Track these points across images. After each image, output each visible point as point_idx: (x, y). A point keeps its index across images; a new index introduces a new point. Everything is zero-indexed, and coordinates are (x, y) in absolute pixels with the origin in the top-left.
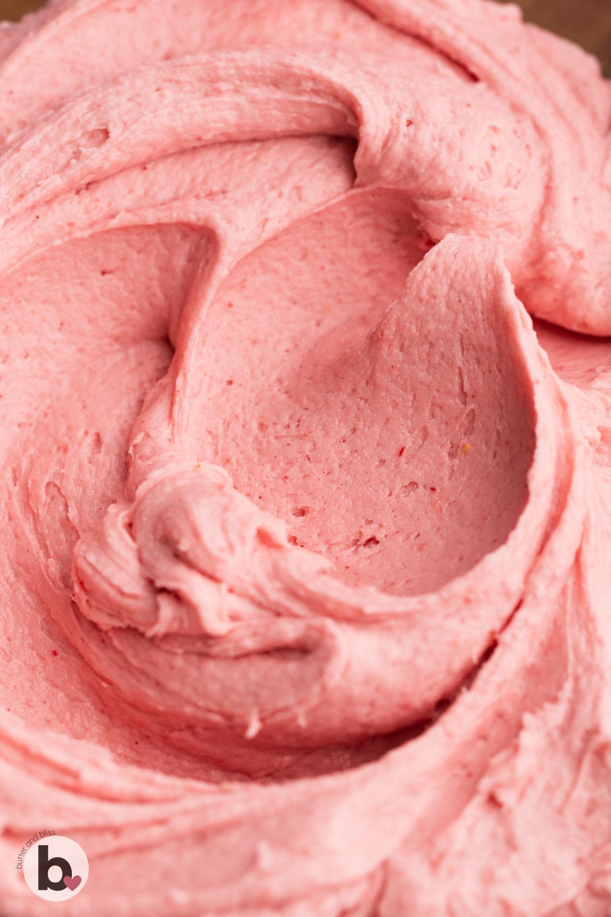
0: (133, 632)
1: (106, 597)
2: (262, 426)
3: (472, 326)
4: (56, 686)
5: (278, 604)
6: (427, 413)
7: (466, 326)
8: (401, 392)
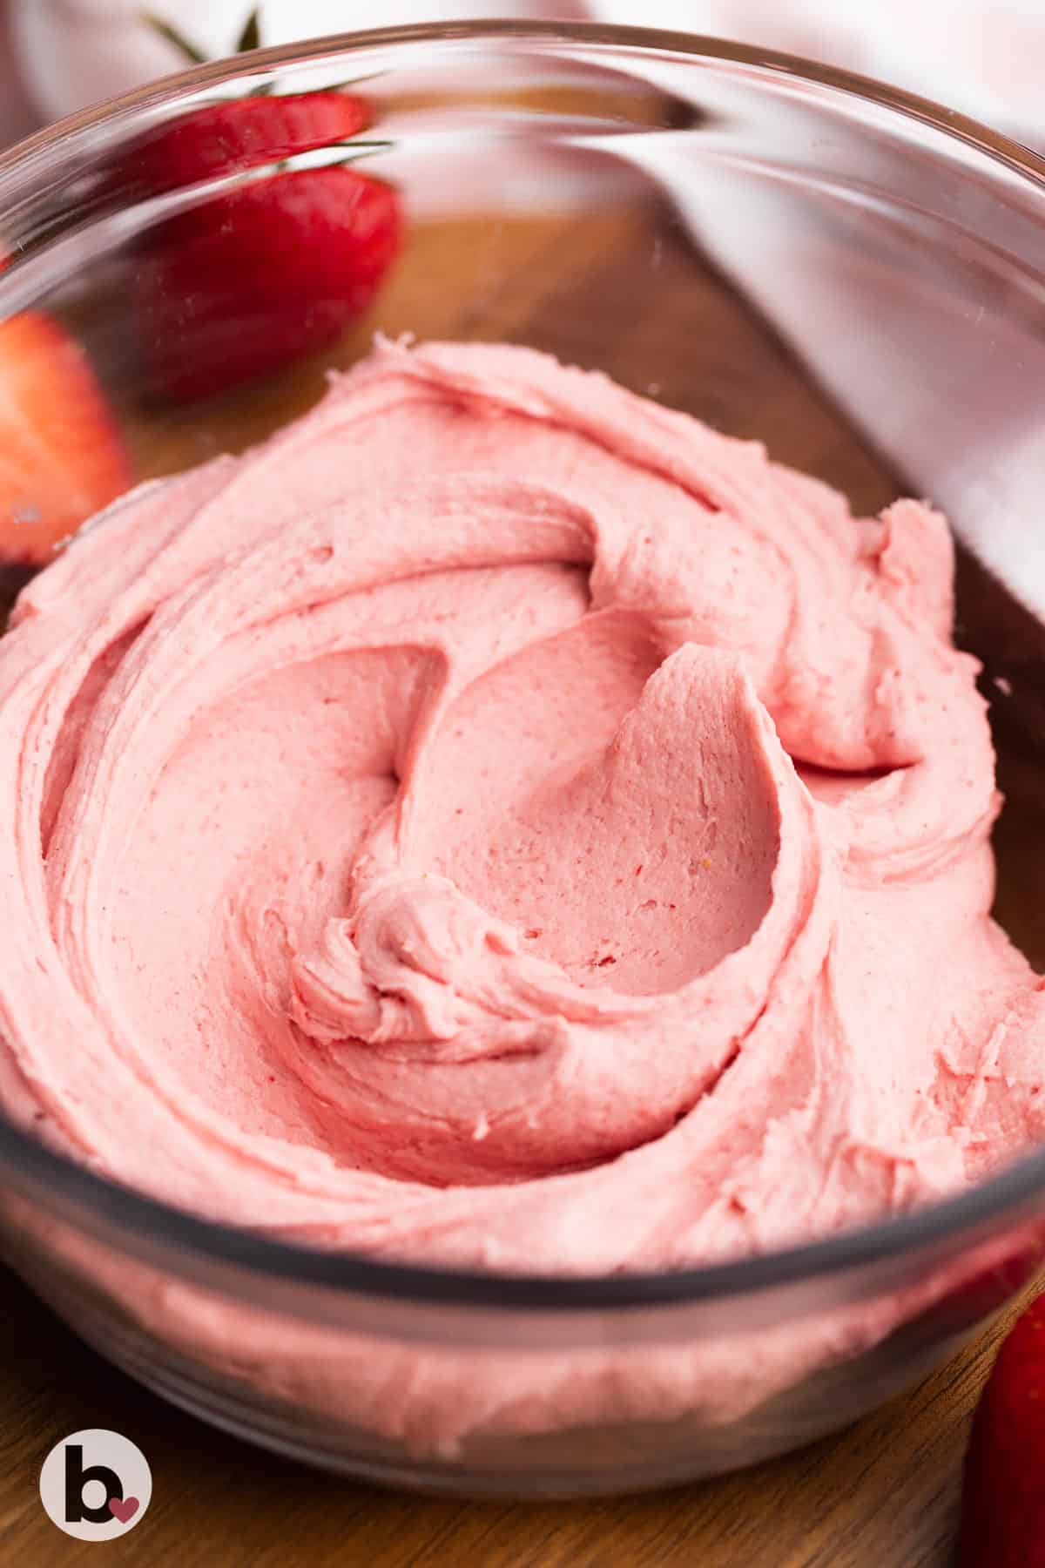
0: (355, 1042)
1: (326, 1005)
2: (492, 852)
3: (713, 732)
4: (274, 1113)
5: (509, 1008)
6: (666, 830)
7: (706, 734)
8: (639, 808)
